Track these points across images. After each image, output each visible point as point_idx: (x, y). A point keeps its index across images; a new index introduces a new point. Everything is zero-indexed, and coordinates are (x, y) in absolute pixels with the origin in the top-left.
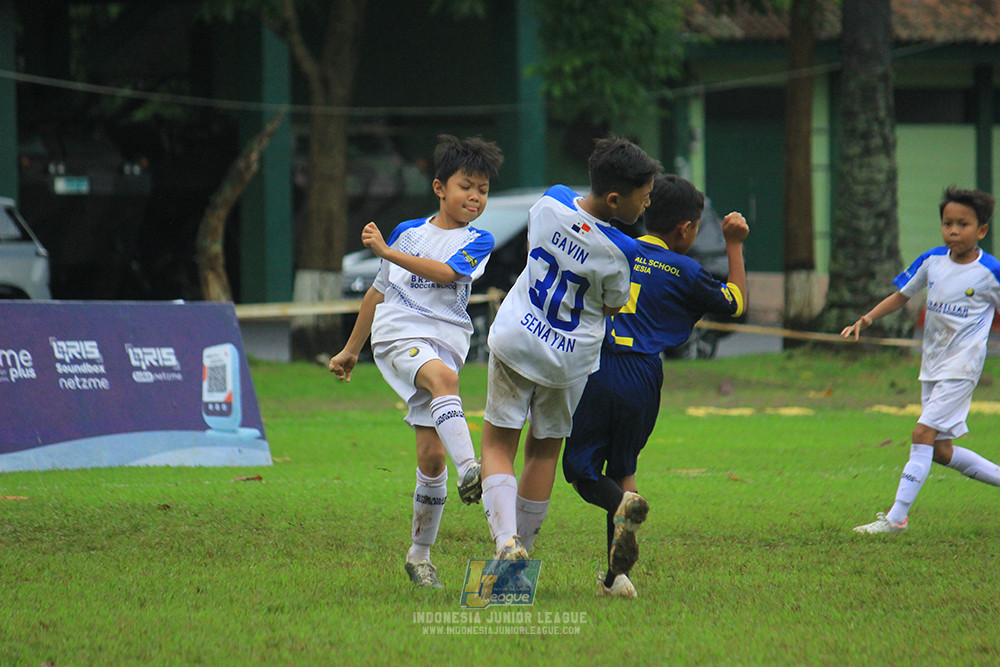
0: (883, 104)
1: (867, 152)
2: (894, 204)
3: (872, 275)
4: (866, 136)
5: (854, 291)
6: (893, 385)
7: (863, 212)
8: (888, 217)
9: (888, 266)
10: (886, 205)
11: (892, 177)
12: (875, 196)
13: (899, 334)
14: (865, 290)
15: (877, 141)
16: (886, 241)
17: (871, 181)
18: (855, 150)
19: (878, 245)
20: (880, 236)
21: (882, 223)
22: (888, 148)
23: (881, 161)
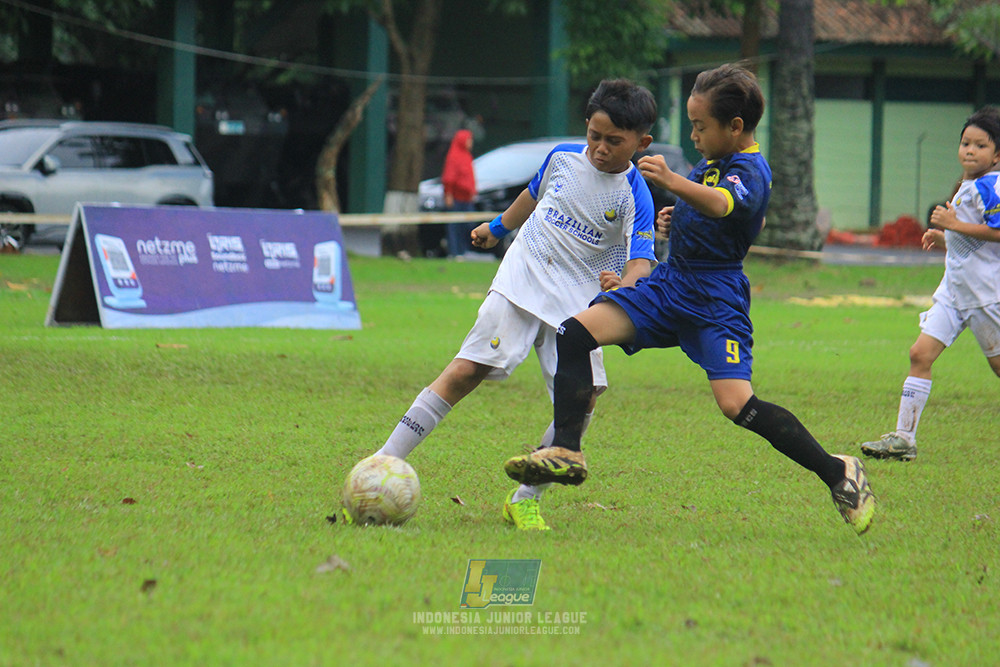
0: (806, 84)
1: (794, 118)
2: (811, 155)
3: (793, 206)
4: (793, 107)
5: (781, 217)
6: (806, 284)
7: (789, 161)
8: (806, 165)
9: (806, 199)
10: (805, 155)
11: (810, 137)
12: (798, 149)
13: (812, 248)
14: (789, 216)
15: (800, 111)
16: (805, 181)
17: (795, 139)
18: (785, 116)
19: (799, 184)
20: (800, 178)
21: (802, 169)
22: (808, 116)
23: (803, 125)
